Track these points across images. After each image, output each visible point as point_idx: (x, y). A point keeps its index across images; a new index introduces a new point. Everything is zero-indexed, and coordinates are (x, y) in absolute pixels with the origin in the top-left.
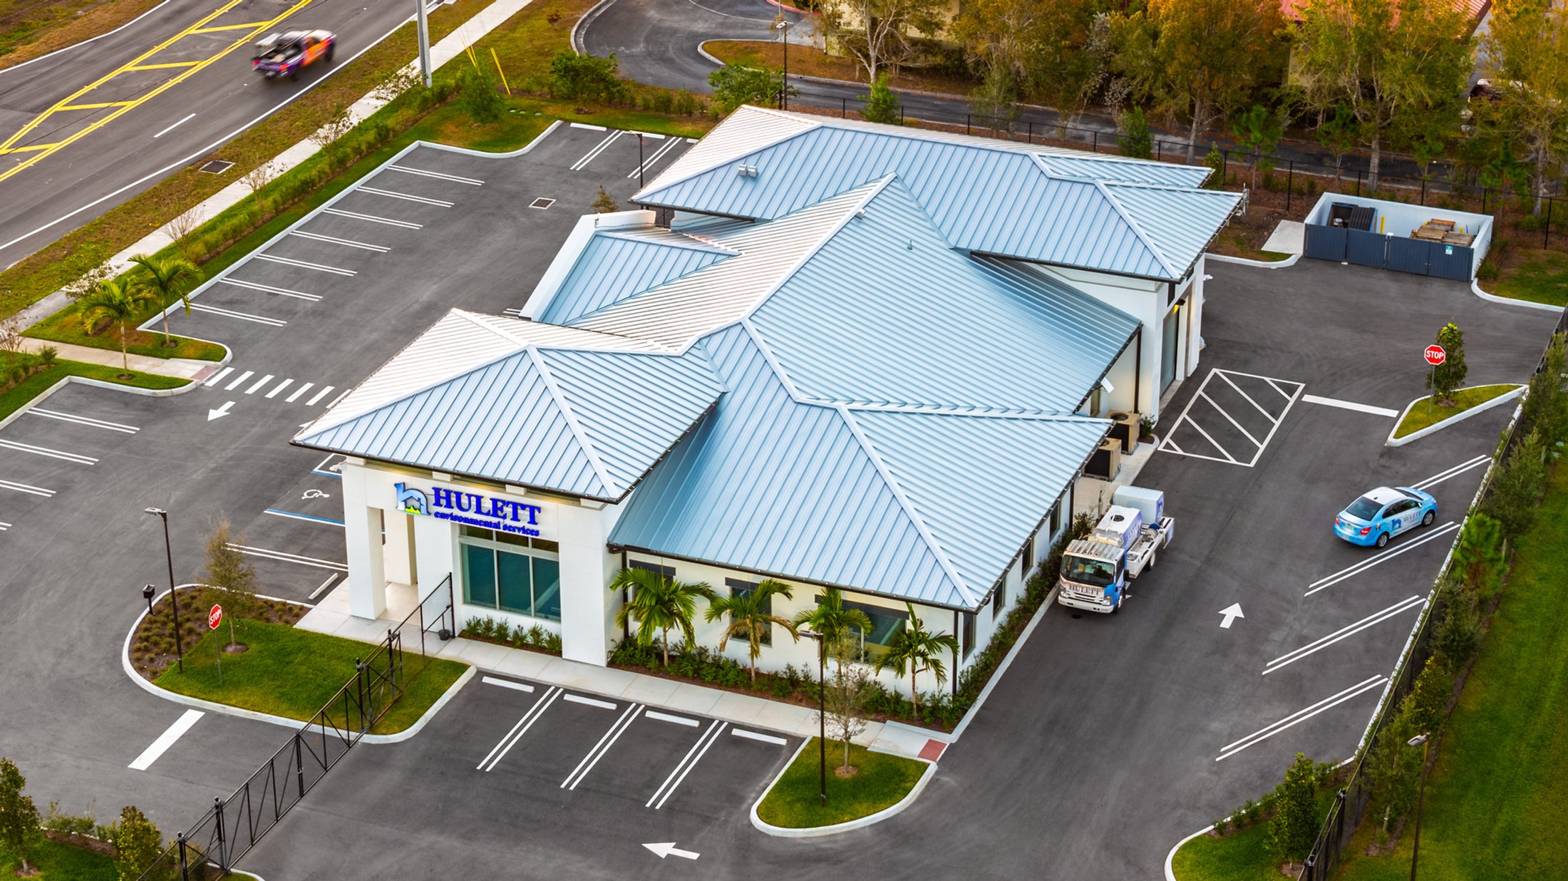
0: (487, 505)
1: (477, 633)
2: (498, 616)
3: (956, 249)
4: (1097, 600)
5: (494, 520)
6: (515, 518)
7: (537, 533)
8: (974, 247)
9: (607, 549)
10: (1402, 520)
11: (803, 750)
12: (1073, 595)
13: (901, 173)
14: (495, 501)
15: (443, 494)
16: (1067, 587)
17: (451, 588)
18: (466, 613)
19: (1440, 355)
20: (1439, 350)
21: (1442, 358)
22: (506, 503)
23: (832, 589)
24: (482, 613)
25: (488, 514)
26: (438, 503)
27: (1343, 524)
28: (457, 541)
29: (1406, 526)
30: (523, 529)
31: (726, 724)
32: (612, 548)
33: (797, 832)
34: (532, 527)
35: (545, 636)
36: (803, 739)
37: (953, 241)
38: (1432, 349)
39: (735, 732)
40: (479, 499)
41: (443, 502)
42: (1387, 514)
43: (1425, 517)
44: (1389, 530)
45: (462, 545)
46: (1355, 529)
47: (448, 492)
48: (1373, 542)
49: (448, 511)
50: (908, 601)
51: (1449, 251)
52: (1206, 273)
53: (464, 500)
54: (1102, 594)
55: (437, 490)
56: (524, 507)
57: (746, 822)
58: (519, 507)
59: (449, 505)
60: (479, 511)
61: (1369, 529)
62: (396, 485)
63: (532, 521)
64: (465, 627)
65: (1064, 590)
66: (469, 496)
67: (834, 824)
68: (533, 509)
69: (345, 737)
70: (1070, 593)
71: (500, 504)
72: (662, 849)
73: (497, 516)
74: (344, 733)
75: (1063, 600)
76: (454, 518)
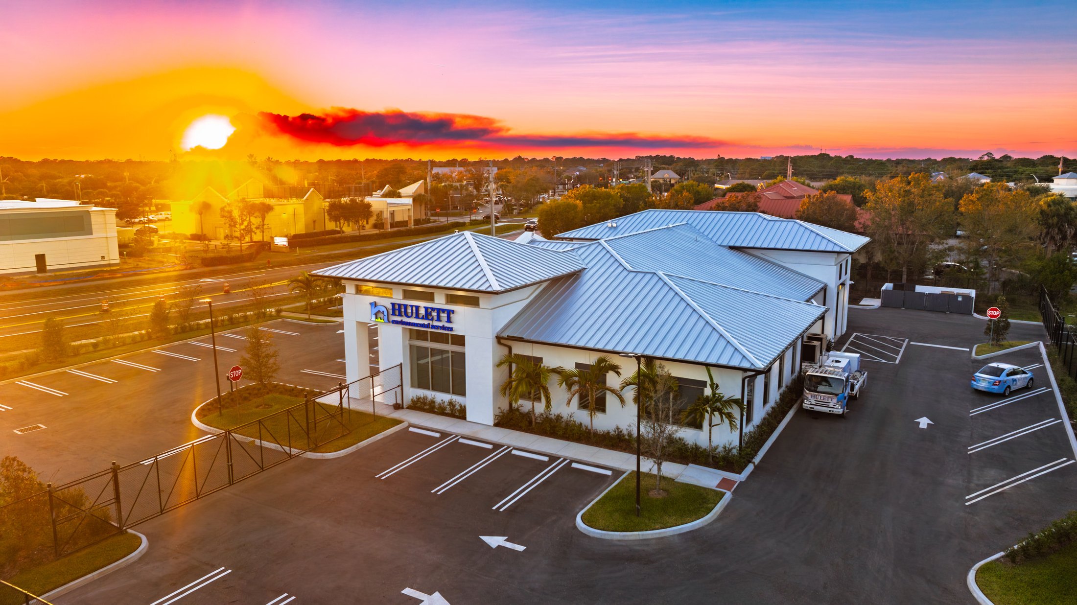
0: (422, 312)
1: (419, 405)
2: (429, 394)
3: (720, 245)
4: (831, 405)
5: (426, 322)
6: (439, 319)
7: (451, 329)
8: (731, 244)
9: (495, 340)
10: (1017, 380)
11: (624, 478)
12: (813, 402)
13: (690, 222)
14: (426, 309)
15: (397, 307)
16: (809, 397)
17: (401, 373)
18: (412, 393)
19: (997, 313)
20: (996, 310)
21: (998, 315)
22: (433, 309)
23: (650, 360)
24: (421, 393)
25: (422, 318)
26: (394, 314)
27: (979, 380)
28: (407, 342)
29: (1019, 385)
30: (443, 328)
31: (568, 461)
32: (499, 339)
33: (613, 535)
34: (447, 325)
35: (458, 407)
36: (624, 473)
37: (719, 242)
38: (991, 310)
39: (574, 465)
40: (417, 308)
41: (397, 313)
42: (1008, 375)
43: (1029, 382)
44: (1011, 385)
45: (411, 346)
46: (989, 382)
47: (400, 305)
48: (1002, 391)
49: (399, 319)
50: (707, 365)
51: (960, 299)
52: (851, 280)
53: (409, 310)
54: (835, 400)
55: (393, 305)
56: (443, 311)
57: (571, 525)
58: (441, 312)
59: (400, 315)
60: (417, 317)
61: (1000, 381)
62: (371, 304)
63: (449, 320)
64: (410, 402)
65: (807, 399)
66: (412, 306)
67: (647, 530)
68: (450, 312)
69: (288, 452)
70: (810, 401)
71: (430, 310)
72: (495, 541)
73: (428, 319)
74: (287, 449)
75: (807, 405)
76: (402, 323)
